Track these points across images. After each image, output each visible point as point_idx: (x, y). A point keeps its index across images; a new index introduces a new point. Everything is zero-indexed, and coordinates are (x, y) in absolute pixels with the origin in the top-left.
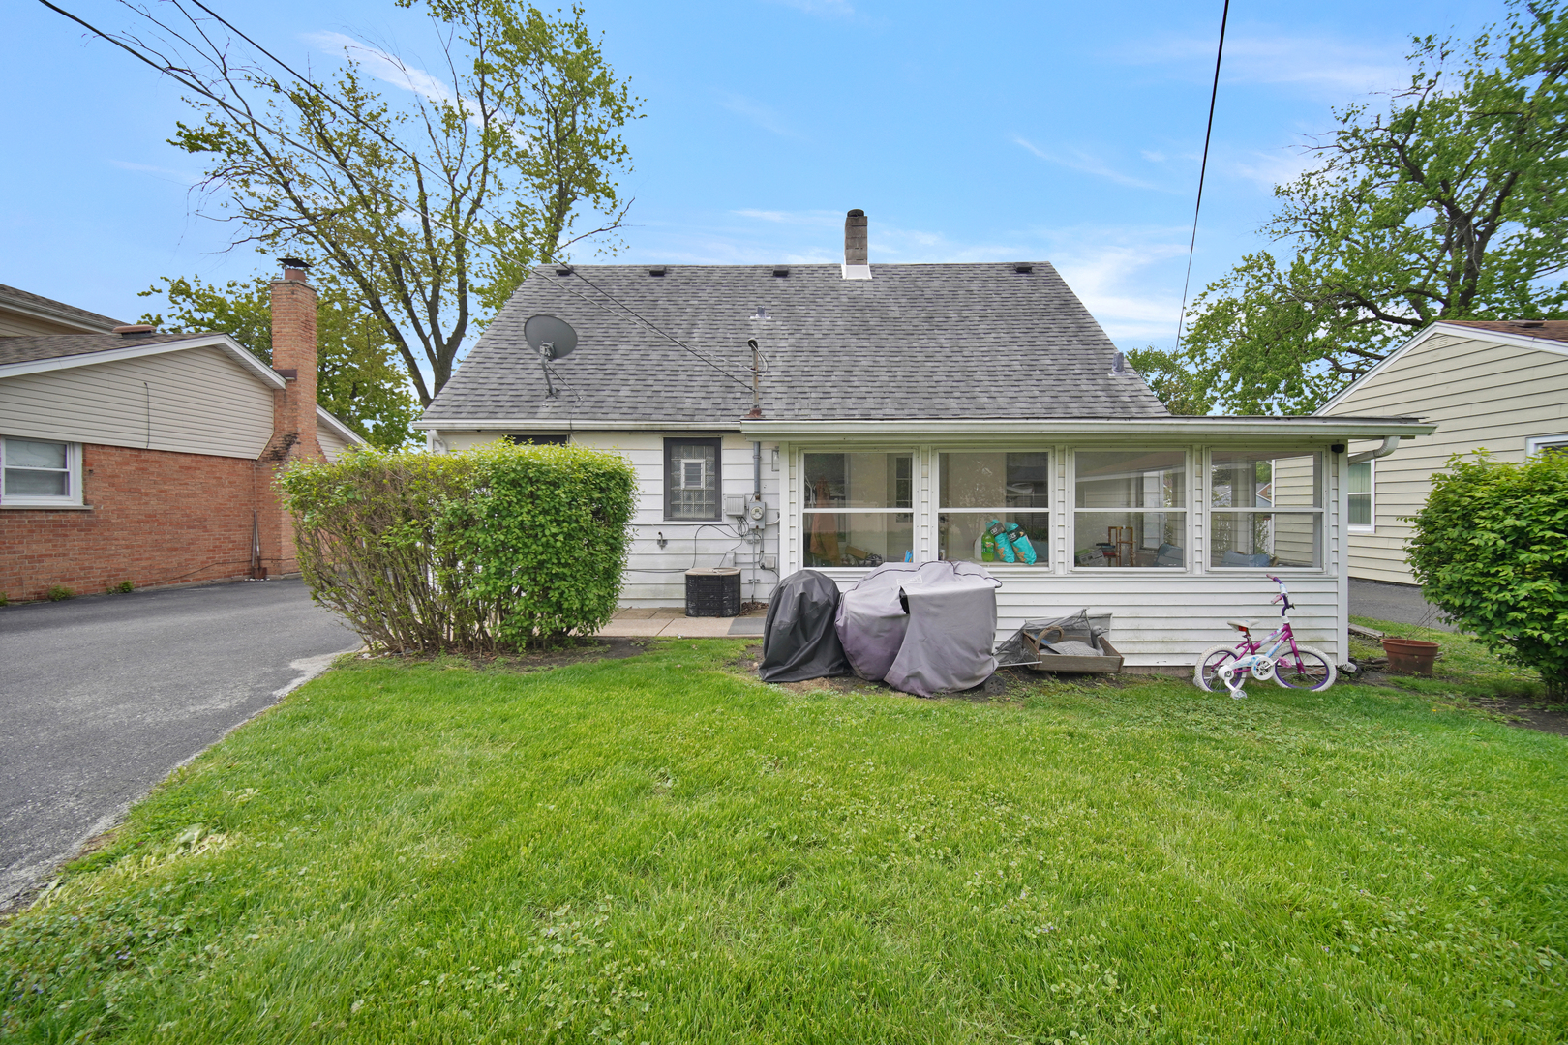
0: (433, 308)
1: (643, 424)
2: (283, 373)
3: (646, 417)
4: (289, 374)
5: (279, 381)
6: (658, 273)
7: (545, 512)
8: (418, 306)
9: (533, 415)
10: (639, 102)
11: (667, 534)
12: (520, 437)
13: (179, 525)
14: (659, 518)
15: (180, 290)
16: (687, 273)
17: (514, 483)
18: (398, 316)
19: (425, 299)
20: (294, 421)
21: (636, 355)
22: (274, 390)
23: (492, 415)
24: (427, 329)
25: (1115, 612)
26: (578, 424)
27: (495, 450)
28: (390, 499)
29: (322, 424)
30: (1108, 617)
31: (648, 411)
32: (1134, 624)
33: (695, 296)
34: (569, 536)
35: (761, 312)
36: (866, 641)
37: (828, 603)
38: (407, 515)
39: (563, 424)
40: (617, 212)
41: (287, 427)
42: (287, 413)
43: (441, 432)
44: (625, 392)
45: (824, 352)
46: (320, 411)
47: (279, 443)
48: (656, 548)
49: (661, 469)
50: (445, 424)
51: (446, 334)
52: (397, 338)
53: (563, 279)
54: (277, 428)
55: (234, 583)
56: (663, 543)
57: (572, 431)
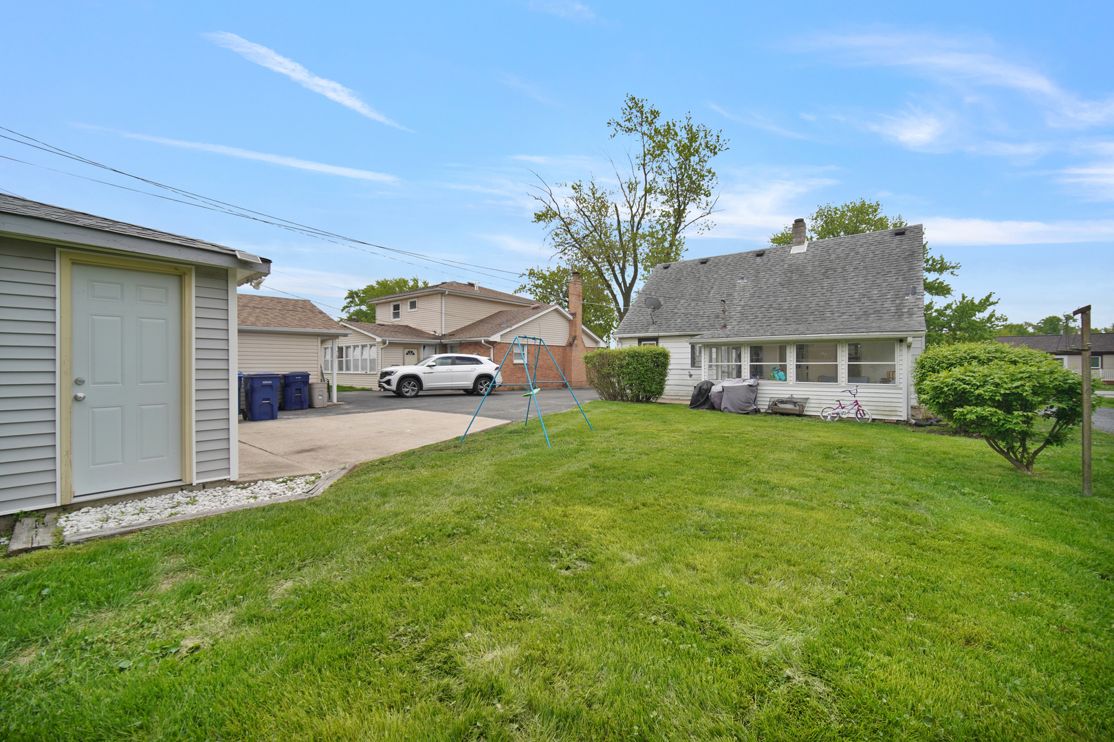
0: (623, 271)
1: (682, 333)
2: (572, 314)
3: (684, 330)
4: (574, 315)
5: (571, 317)
6: (704, 262)
7: (640, 364)
8: (617, 268)
9: (647, 332)
10: (725, 142)
11: (692, 372)
12: (641, 340)
13: (546, 369)
14: (689, 367)
15: (532, 273)
16: (717, 261)
17: (632, 357)
18: (608, 276)
19: (620, 266)
20: (575, 332)
21: (686, 304)
22: (569, 321)
23: (635, 332)
24: (620, 280)
25: (811, 397)
26: (661, 334)
27: (634, 345)
28: (605, 361)
29: (584, 331)
30: (808, 399)
31: (685, 328)
32: (819, 401)
33: (717, 272)
34: (646, 371)
35: (742, 278)
36: (716, 399)
37: (708, 389)
38: (609, 365)
39: (656, 334)
40: (708, 208)
41: (573, 334)
42: (573, 329)
43: (619, 338)
44: (679, 320)
45: (764, 296)
46: (583, 327)
47: (571, 340)
48: (688, 377)
49: (690, 349)
50: (621, 336)
51: (628, 281)
52: (609, 287)
53: (666, 271)
54: (570, 335)
55: (559, 389)
56: (691, 376)
57: (659, 337)
